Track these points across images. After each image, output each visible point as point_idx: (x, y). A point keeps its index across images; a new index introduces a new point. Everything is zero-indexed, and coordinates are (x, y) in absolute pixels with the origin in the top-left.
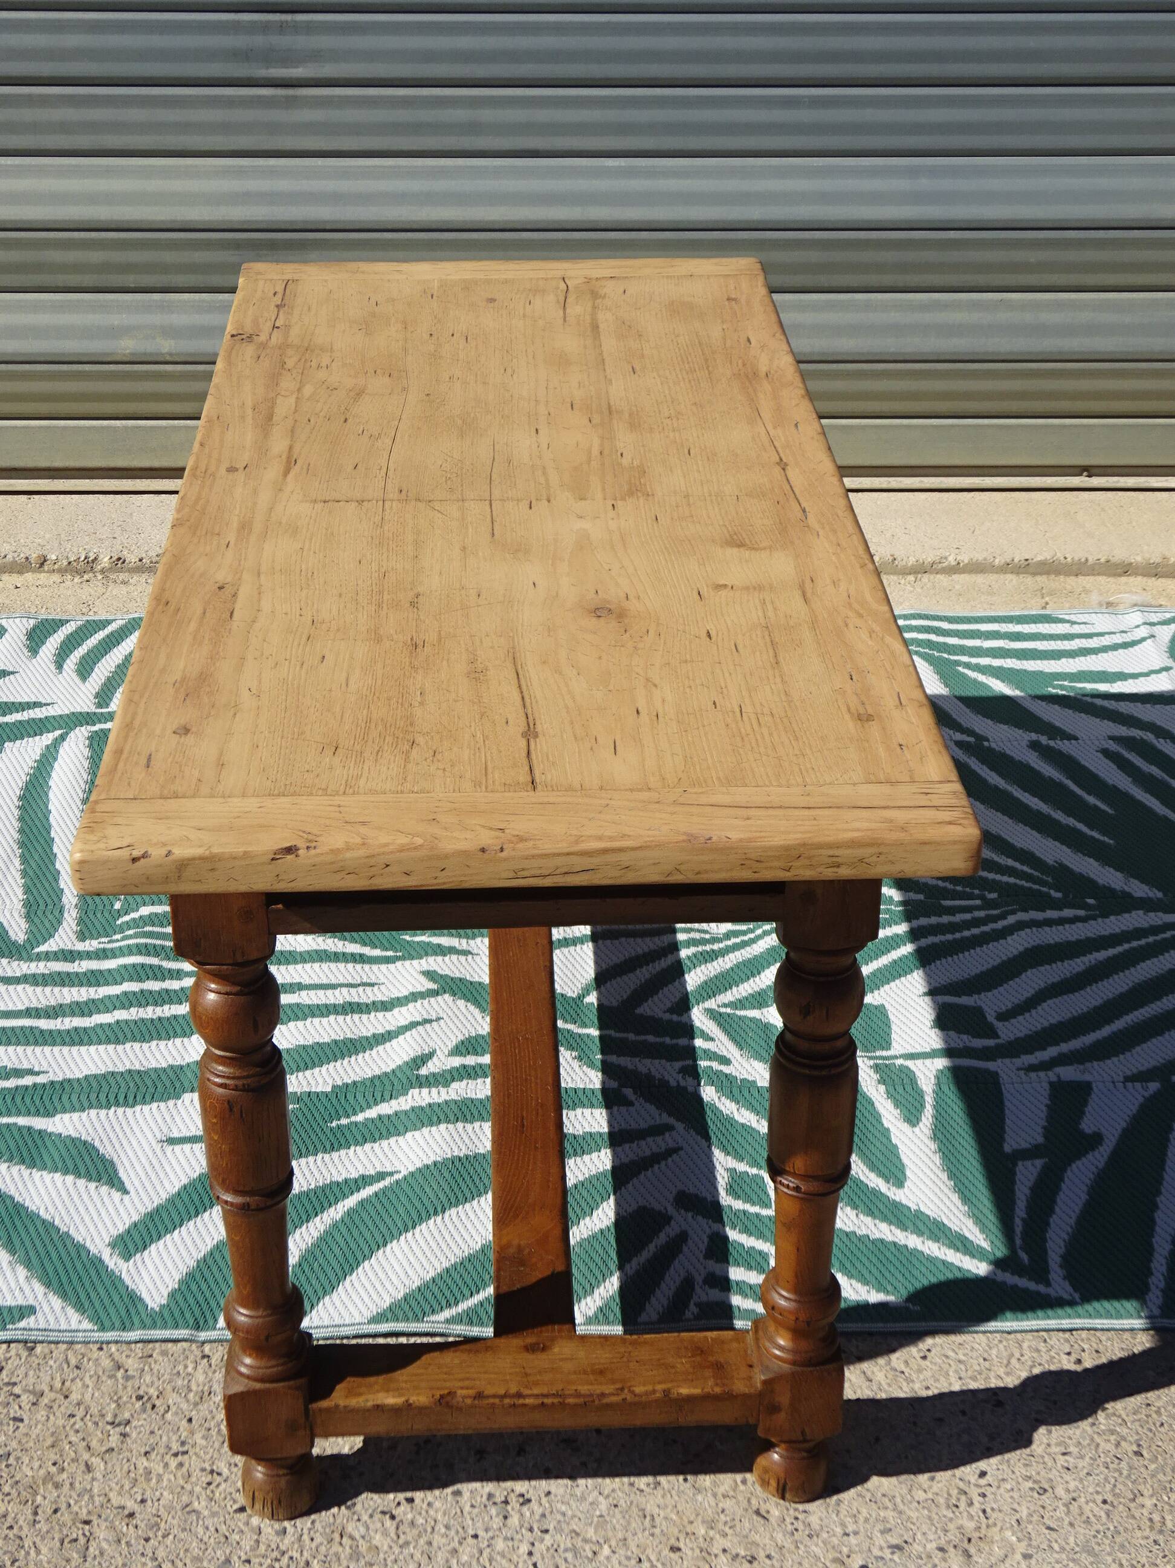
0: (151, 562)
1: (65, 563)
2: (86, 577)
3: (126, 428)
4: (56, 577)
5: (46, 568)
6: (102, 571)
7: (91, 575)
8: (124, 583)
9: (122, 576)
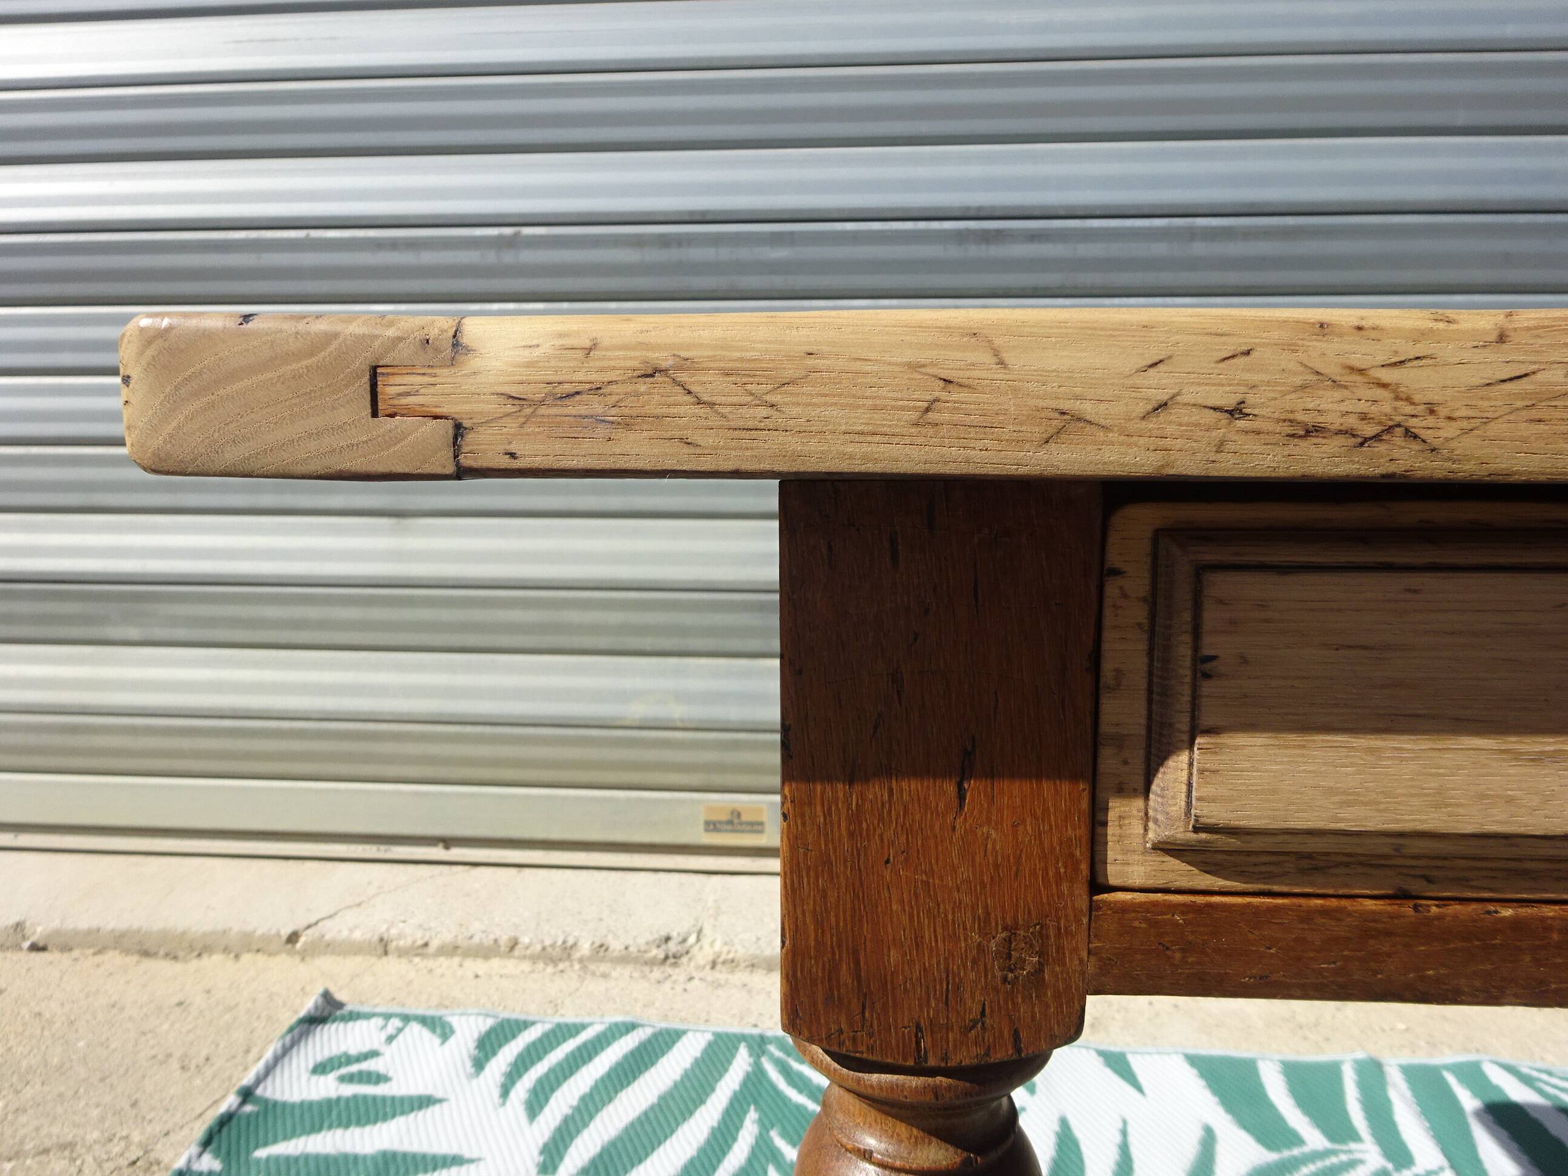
0: (639, 951)
1: (539, 947)
2: (561, 966)
3: (628, 800)
4: (526, 966)
5: (516, 952)
6: (581, 960)
7: (567, 964)
8: (605, 976)
9: (603, 967)
